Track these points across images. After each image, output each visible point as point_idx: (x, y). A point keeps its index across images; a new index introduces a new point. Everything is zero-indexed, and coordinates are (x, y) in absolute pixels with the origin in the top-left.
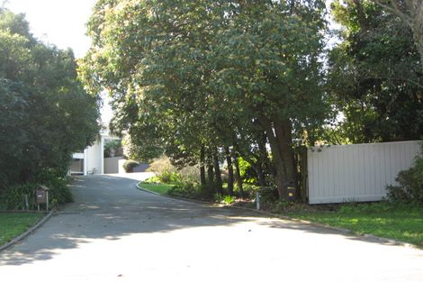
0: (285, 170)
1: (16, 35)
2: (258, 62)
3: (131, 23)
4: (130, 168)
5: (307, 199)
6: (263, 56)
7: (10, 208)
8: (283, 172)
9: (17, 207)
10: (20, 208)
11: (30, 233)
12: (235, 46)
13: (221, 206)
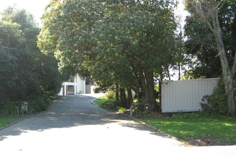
0: (149, 94)
1: (15, 23)
2: (116, 37)
3: (53, 18)
4: (97, 91)
5: (161, 110)
6: (119, 34)
7: (9, 113)
8: (148, 95)
9: (13, 113)
10: (14, 114)
11: (6, 127)
12: (103, 30)
13: (118, 113)
